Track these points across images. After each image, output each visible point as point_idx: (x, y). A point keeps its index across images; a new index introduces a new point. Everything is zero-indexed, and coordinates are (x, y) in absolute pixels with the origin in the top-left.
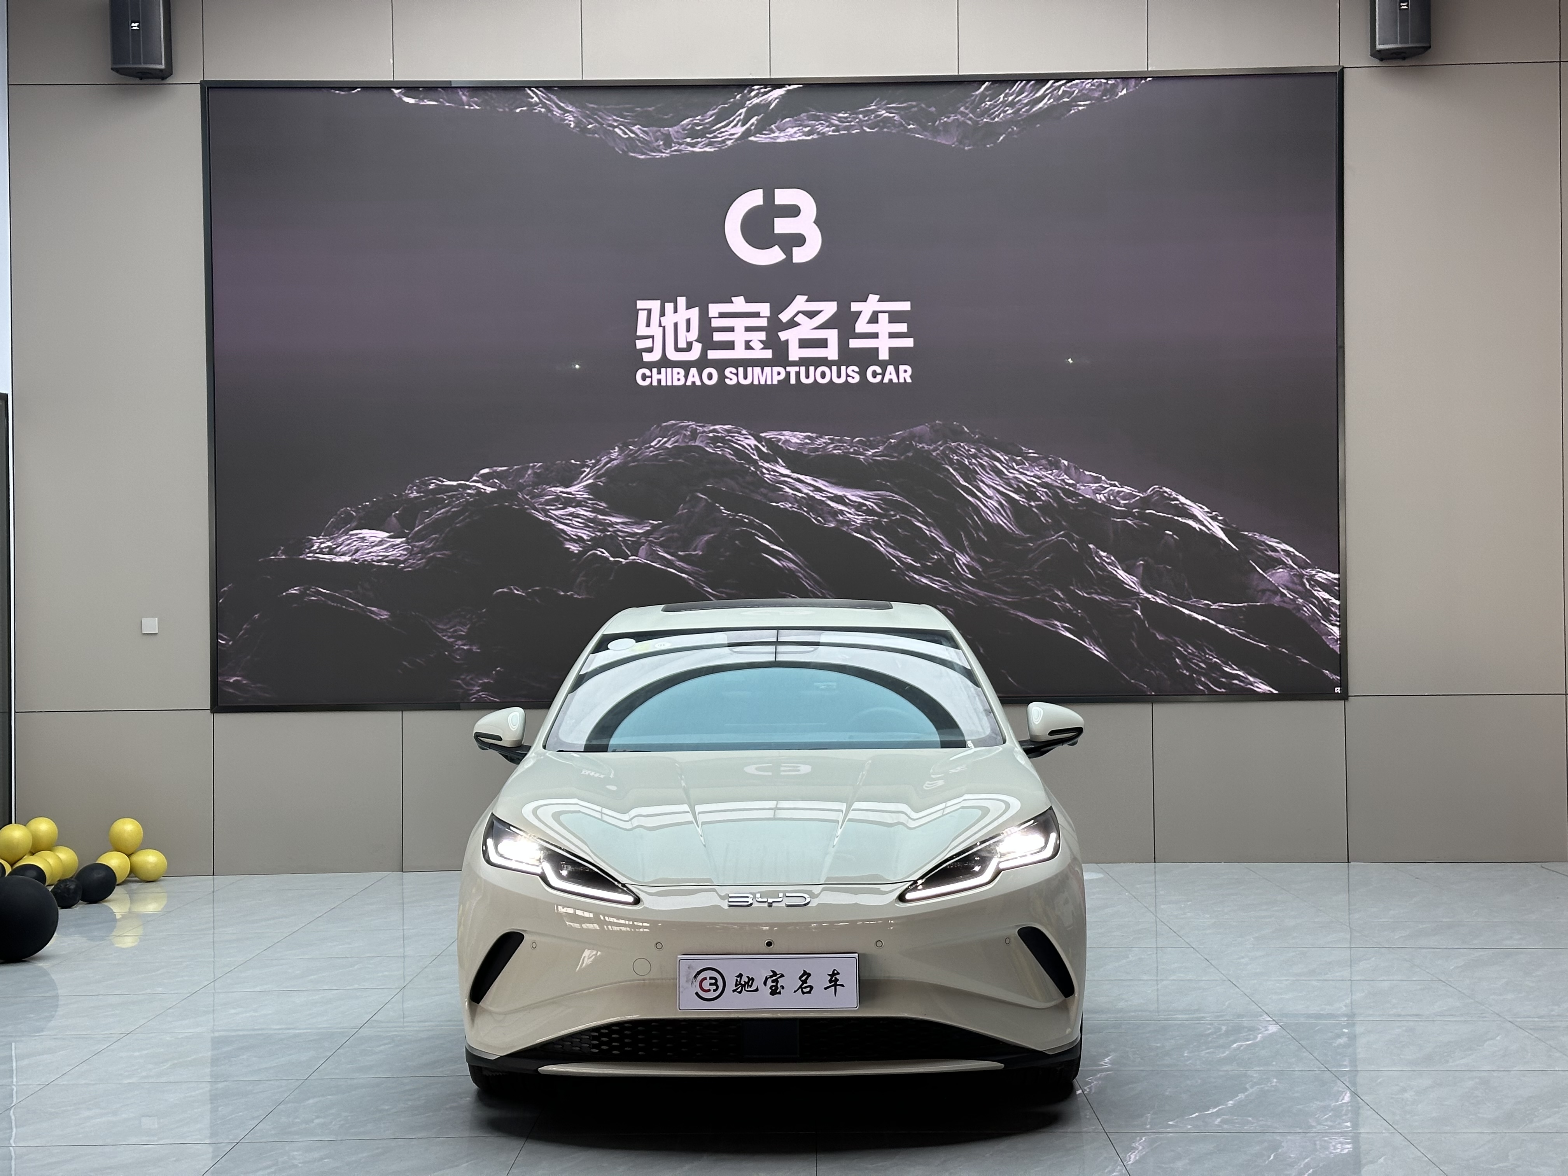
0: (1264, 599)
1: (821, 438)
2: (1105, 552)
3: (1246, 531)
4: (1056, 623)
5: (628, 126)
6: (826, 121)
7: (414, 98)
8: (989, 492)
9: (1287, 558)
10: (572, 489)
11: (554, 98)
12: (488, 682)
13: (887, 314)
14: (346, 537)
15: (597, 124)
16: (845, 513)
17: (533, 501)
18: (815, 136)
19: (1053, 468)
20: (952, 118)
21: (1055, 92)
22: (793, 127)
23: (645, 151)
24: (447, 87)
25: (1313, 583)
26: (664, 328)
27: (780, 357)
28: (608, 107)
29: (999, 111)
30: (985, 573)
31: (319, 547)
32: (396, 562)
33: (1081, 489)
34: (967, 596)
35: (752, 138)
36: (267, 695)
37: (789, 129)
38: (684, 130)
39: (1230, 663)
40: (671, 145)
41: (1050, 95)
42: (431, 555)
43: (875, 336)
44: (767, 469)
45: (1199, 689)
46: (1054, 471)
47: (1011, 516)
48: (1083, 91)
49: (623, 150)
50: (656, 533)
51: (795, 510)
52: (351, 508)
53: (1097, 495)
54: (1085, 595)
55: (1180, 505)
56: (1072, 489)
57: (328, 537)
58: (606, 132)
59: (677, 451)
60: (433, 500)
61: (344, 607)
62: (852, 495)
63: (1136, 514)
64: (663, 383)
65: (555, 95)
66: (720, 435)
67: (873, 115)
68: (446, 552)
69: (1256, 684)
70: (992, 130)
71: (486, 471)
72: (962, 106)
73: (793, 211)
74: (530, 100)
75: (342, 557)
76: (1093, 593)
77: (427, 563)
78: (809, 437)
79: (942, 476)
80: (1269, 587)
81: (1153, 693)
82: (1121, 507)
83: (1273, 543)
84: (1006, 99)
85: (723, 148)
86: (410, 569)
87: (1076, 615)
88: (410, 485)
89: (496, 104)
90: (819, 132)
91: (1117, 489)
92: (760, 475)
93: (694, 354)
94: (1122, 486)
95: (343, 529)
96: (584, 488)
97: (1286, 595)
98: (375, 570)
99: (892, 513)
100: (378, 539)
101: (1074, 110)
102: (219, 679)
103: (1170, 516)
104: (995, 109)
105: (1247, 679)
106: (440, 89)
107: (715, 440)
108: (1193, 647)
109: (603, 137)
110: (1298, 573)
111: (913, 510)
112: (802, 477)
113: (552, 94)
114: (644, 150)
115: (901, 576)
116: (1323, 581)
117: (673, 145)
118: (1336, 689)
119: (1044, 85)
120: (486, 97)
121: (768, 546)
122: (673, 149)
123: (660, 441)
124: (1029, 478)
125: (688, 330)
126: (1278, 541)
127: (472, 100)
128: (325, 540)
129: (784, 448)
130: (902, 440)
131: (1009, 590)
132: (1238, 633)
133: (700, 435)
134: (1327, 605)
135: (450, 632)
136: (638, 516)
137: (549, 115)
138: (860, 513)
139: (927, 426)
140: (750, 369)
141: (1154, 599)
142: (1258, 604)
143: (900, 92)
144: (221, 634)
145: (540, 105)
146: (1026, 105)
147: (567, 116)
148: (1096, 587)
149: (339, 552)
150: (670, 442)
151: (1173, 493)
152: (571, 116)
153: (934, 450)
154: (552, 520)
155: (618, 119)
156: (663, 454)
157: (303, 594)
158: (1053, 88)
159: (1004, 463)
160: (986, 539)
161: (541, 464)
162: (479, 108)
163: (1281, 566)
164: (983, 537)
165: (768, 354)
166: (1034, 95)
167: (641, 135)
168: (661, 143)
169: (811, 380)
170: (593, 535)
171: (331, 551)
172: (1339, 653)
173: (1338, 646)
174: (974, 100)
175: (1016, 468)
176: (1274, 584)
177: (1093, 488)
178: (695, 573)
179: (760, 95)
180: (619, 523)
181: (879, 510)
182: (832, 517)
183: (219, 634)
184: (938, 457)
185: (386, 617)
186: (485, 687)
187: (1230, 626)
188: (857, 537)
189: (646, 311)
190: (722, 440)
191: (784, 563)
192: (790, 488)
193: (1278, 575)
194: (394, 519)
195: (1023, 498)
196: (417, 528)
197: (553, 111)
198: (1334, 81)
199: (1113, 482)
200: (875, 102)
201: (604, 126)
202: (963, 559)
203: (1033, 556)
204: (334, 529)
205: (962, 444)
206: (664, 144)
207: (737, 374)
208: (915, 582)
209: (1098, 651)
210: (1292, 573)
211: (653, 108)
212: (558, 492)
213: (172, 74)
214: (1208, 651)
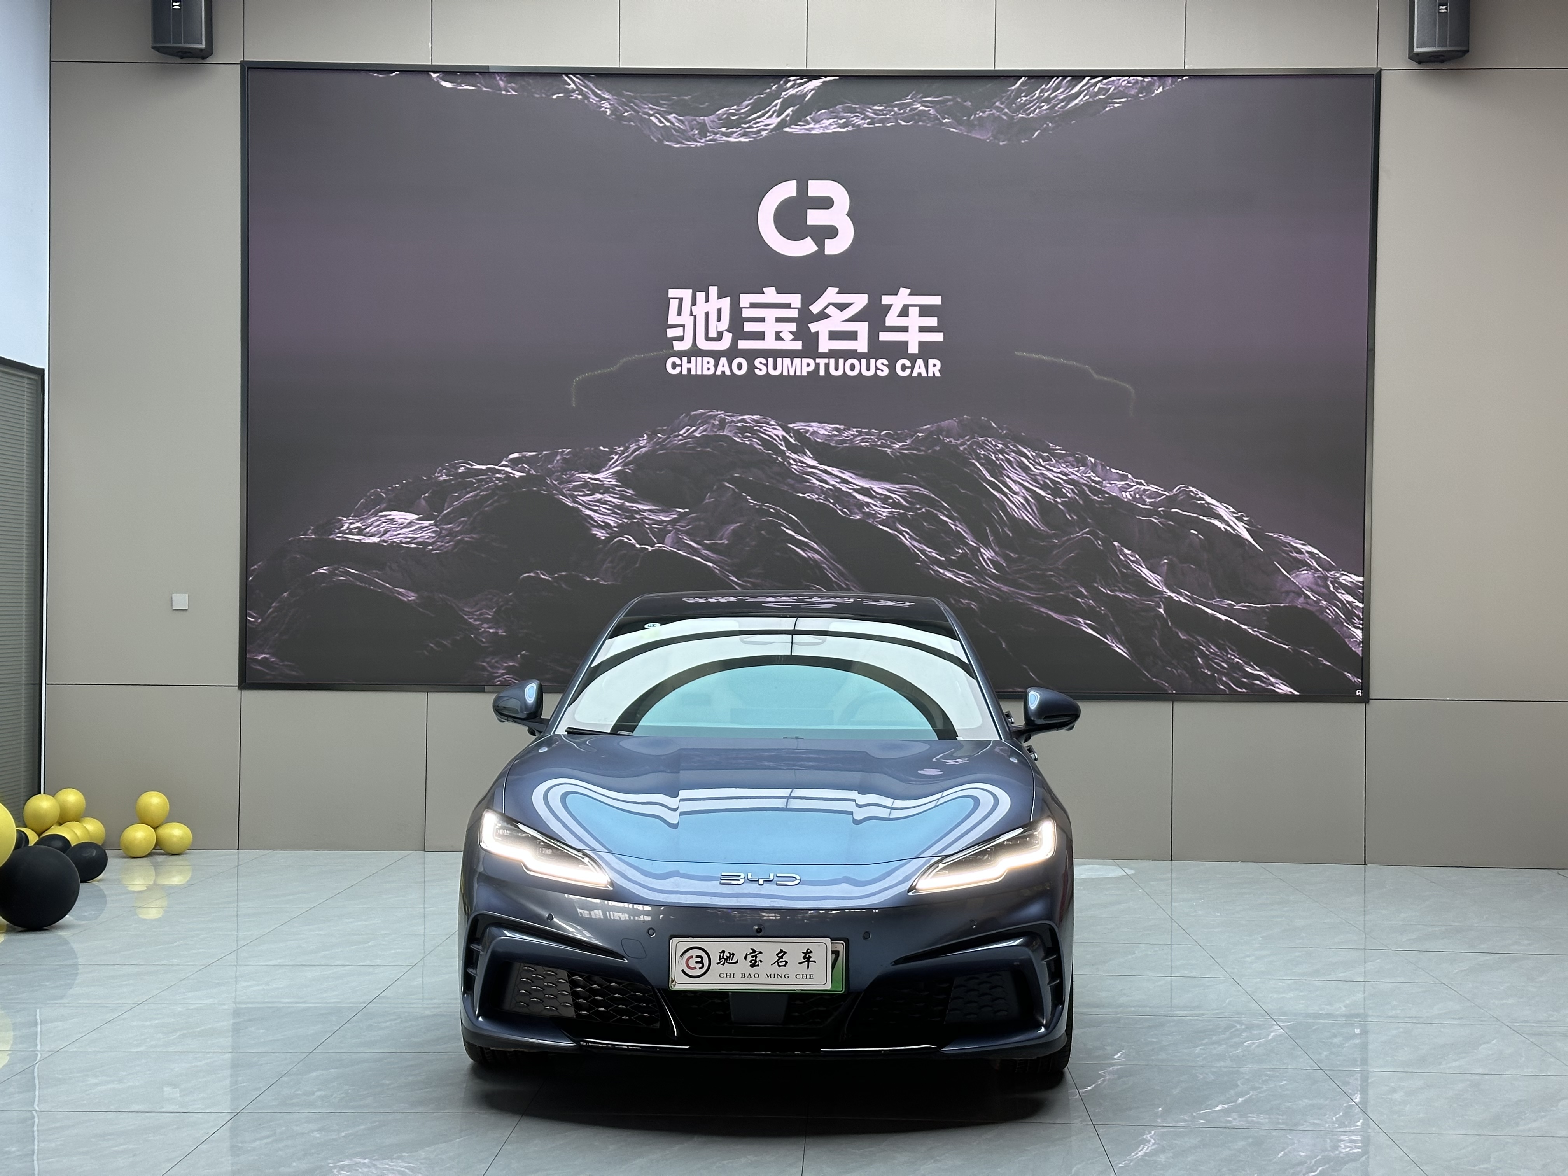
0: (1288, 601)
1: (849, 430)
2: (1129, 550)
3: (1271, 533)
4: (1079, 619)
5: (664, 114)
6: (862, 114)
7: (451, 83)
8: (1016, 488)
9: (1311, 559)
10: (600, 476)
11: (591, 85)
12: (512, 665)
13: (918, 308)
14: (376, 518)
15: (633, 112)
16: (871, 505)
17: (562, 486)
18: (850, 129)
19: (1080, 465)
20: (987, 113)
21: (1091, 89)
22: (828, 119)
23: (681, 140)
24: (485, 72)
25: (1336, 585)
26: (695, 317)
27: (810, 348)
28: (644, 95)
29: (1035, 107)
30: (1008, 568)
31: (348, 528)
32: (424, 544)
33: (1107, 486)
34: (990, 590)
35: (787, 129)
36: (294, 673)
37: (824, 121)
38: (720, 119)
39: (1252, 663)
40: (706, 134)
41: (1086, 92)
42: (460, 538)
43: (905, 329)
44: (794, 460)
45: (1221, 689)
46: (1081, 468)
47: (1036, 512)
48: (1120, 89)
49: (658, 139)
50: (682, 521)
51: (822, 501)
52: (381, 490)
53: (1123, 493)
54: (1109, 592)
55: (1206, 505)
56: (1098, 487)
57: (357, 518)
58: (642, 120)
59: (706, 440)
60: (462, 483)
61: (372, 587)
62: (879, 488)
63: (1162, 513)
64: (693, 372)
65: (591, 82)
66: (748, 425)
67: (908, 109)
68: (474, 536)
69: (1277, 685)
70: (1027, 126)
71: (516, 455)
72: (997, 101)
73: (826, 203)
74: (567, 86)
75: (371, 538)
76: (1116, 591)
77: (455, 546)
78: (837, 430)
79: (968, 471)
80: (1293, 588)
81: (1174, 692)
82: (1146, 505)
83: (1298, 544)
84: (1042, 94)
85: (758, 138)
86: (438, 552)
87: (1099, 612)
88: (440, 468)
89: (533, 90)
90: (854, 124)
91: (1143, 487)
92: (787, 465)
93: (725, 343)
94: (1148, 484)
95: (373, 511)
96: (613, 474)
97: (1310, 597)
98: (403, 551)
99: (918, 506)
100: (407, 521)
101: (1110, 106)
102: (248, 656)
103: (1195, 515)
104: (1031, 105)
105: (1269, 679)
106: (477, 74)
107: (743, 430)
108: (1215, 646)
109: (639, 125)
110: (1322, 575)
111: (939, 504)
112: (829, 469)
113: (589, 81)
114: (679, 138)
115: (925, 570)
116: (1347, 583)
117: (708, 134)
118: (1358, 691)
119: (1081, 82)
120: (523, 83)
121: (794, 536)
122: (708, 138)
123: (688, 430)
124: (1055, 475)
125: (719, 320)
126: (1303, 542)
127: (509, 85)
128: (355, 521)
129: (812, 439)
130: (930, 433)
131: (1032, 586)
132: (1261, 633)
133: (729, 424)
134: (1350, 608)
135: (475, 615)
136: (665, 503)
137: (586, 102)
138: (886, 506)
139: (955, 420)
140: (779, 360)
141: (1177, 598)
142: (1282, 605)
143: (936, 85)
144: (251, 612)
145: (577, 92)
146: (1062, 101)
147: (603, 104)
148: (1120, 585)
149: (368, 533)
150: (698, 431)
151: (1199, 493)
152: (607, 104)
153: (962, 445)
154: (580, 506)
155: (654, 107)
156: (691, 442)
157: (332, 574)
158: (1089, 85)
159: (1031, 459)
160: (1011, 535)
161: (569, 450)
162: (516, 93)
163: (1305, 568)
164: (1008, 532)
165: (798, 345)
166: (1070, 92)
167: (677, 124)
168: (697, 132)
169: (840, 372)
170: (620, 522)
171: (360, 532)
172: (1361, 656)
173: (1361, 649)
174: (1010, 95)
175: (1043, 464)
176: (1298, 586)
177: (1119, 486)
178: (721, 562)
179: (796, 86)
180: (646, 510)
181: (905, 503)
182: (858, 509)
183: (248, 611)
184: (966, 452)
185: (414, 598)
186: (510, 671)
187: (1252, 626)
188: (883, 530)
189: (678, 300)
190: (751, 430)
191: (809, 554)
192: (817, 480)
193: (1302, 576)
194: (423, 502)
195: (1049, 494)
196: (446, 511)
197: (589, 98)
198: (1372, 82)
199: (1139, 481)
200: (911, 95)
201: (640, 114)
202: (988, 554)
203: (1058, 553)
204: (364, 510)
205: (989, 439)
206: (699, 133)
207: (766, 365)
208: (938, 575)
209: (1119, 648)
210: (1316, 575)
211: (690, 97)
212: (586, 478)
213: (212, 54)
214: (1230, 651)
